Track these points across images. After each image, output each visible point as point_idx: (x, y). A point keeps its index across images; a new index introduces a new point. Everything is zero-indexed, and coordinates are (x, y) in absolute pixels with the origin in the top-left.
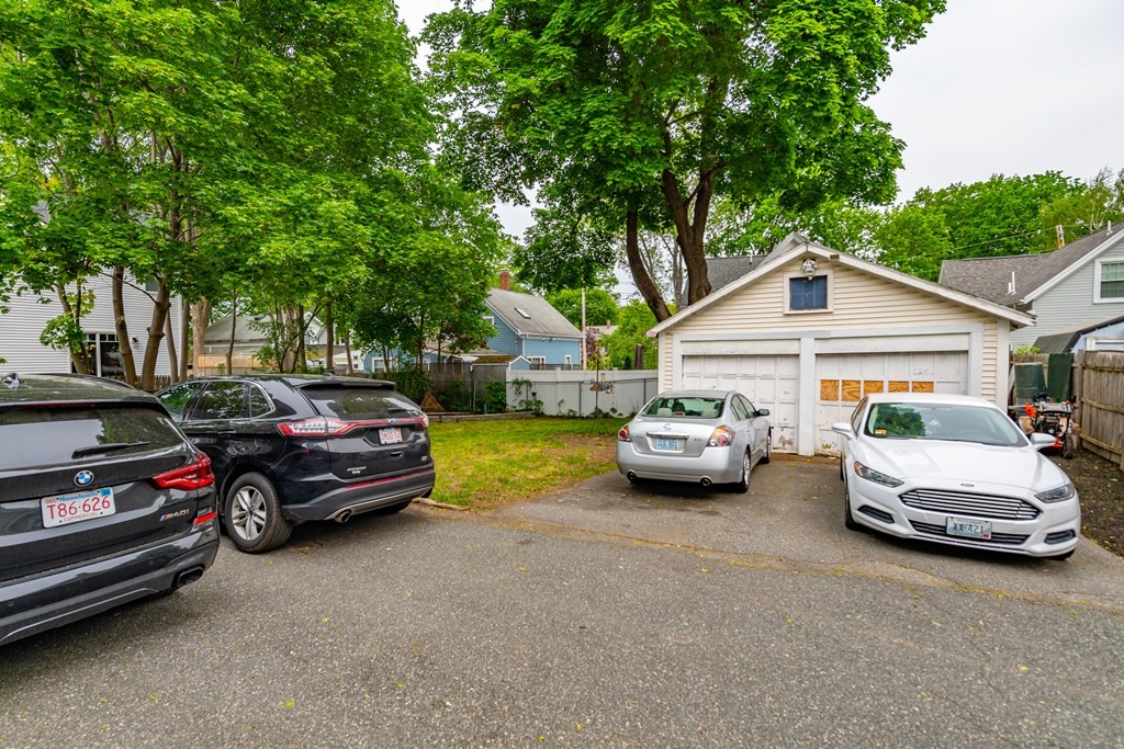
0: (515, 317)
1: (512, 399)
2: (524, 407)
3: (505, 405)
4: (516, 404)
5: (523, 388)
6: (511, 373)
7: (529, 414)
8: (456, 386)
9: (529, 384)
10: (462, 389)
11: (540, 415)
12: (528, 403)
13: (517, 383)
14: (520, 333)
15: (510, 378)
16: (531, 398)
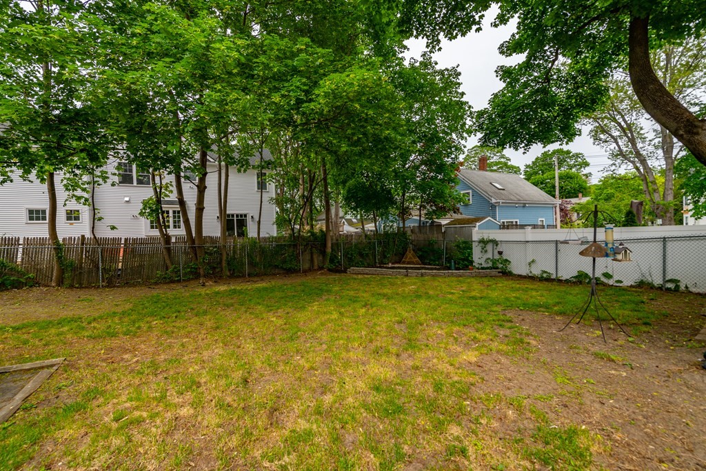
0: (490, 189)
1: (478, 257)
2: (490, 264)
3: (472, 262)
4: (482, 261)
5: (489, 247)
6: (477, 233)
7: (494, 272)
8: (430, 244)
9: (495, 243)
10: (436, 247)
11: (506, 274)
12: (494, 261)
13: (484, 242)
14: (494, 201)
15: (476, 237)
16: (497, 257)
